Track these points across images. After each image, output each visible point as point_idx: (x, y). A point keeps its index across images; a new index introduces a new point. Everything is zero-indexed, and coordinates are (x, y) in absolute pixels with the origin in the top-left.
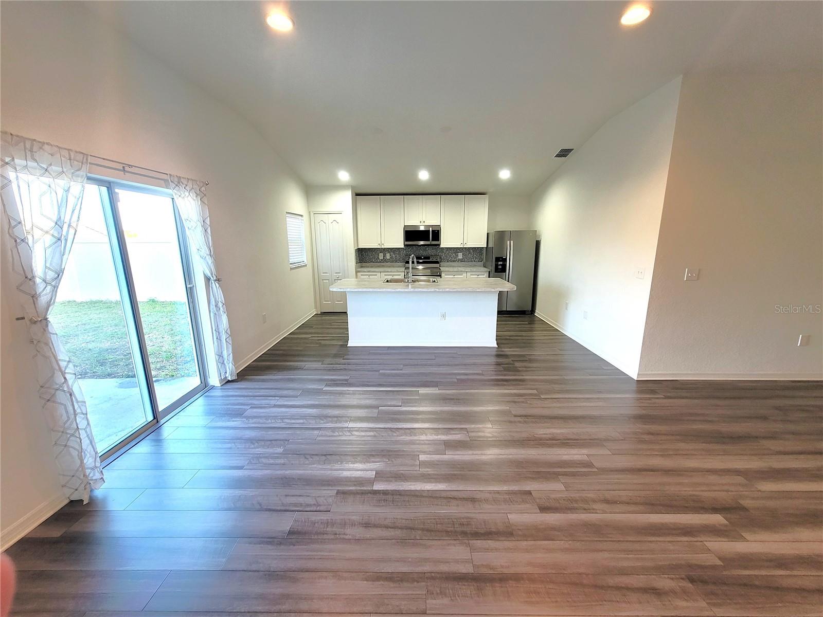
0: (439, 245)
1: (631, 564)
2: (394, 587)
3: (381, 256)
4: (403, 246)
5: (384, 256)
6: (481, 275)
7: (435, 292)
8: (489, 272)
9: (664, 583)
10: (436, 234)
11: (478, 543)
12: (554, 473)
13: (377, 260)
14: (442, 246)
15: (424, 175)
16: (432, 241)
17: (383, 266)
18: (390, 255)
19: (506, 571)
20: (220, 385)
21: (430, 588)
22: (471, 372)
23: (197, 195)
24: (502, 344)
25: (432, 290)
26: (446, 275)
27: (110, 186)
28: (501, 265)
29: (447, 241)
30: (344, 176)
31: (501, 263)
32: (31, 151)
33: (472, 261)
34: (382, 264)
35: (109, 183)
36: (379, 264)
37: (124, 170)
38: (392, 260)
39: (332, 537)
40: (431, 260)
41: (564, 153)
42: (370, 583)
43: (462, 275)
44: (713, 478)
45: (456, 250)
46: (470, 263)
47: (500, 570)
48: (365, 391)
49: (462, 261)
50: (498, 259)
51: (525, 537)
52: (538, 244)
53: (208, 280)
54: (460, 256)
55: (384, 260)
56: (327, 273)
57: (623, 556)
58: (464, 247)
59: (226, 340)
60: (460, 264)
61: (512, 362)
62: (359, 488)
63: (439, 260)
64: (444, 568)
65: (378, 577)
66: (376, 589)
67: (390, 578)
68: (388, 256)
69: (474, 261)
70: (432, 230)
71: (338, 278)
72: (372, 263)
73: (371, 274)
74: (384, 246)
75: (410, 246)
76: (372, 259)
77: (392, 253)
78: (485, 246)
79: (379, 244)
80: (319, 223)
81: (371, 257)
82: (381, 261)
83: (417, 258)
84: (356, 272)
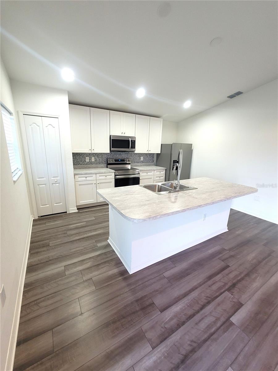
0: (134, 151)
3: (87, 159)
4: (108, 152)
5: (90, 159)
6: (162, 172)
8: (166, 170)
13: (84, 163)
16: (131, 148)
17: (89, 168)
18: (95, 159)
26: (142, 173)
33: (148, 162)
34: (89, 166)
36: (86, 166)
38: (96, 163)
40: (125, 162)
41: (234, 95)
43: (151, 172)
45: (141, 155)
46: (148, 164)
49: (142, 162)
50: (174, 162)
54: (142, 159)
55: (91, 163)
56: (43, 178)
60: (142, 164)
63: (130, 162)
68: (93, 159)
69: (150, 162)
70: (131, 140)
71: (56, 181)
72: (80, 165)
73: (87, 176)
74: (94, 151)
75: (114, 152)
76: (80, 162)
77: (96, 157)
78: (160, 153)
79: (90, 150)
80: (30, 125)
81: (79, 160)
82: (88, 164)
83: (115, 161)
84: (75, 175)
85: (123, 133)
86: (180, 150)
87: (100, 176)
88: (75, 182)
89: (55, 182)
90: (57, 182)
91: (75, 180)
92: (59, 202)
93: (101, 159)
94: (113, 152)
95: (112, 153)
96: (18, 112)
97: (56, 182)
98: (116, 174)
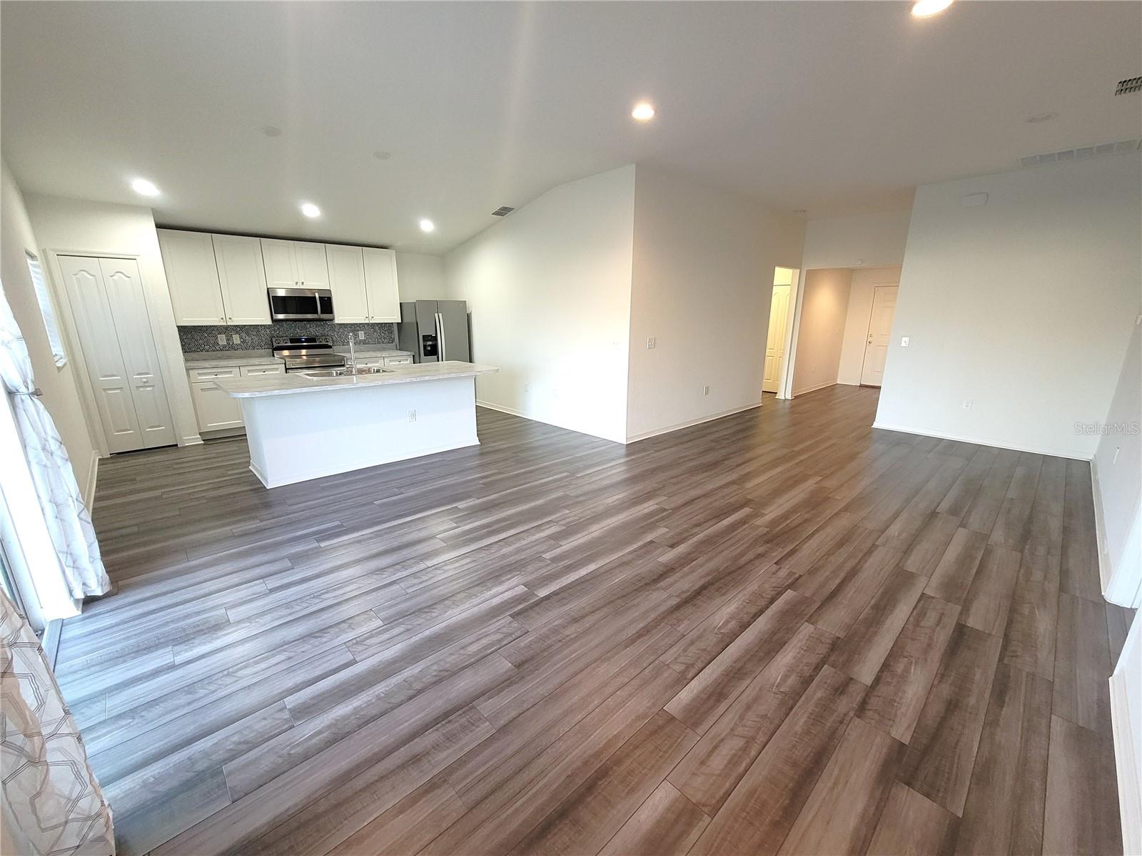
0: (332, 320)
1: (739, 551)
2: (648, 639)
3: (222, 340)
4: (267, 322)
5: (228, 340)
6: (403, 360)
7: (412, 383)
8: (414, 356)
9: (760, 550)
10: (327, 304)
11: (662, 584)
12: (651, 523)
13: (215, 347)
14: (337, 321)
15: (311, 211)
16: (320, 313)
17: (229, 358)
18: (241, 338)
19: (694, 588)
20: (80, 613)
21: (670, 623)
22: (490, 472)
24: (484, 439)
25: (408, 380)
28: (430, 345)
29: (343, 313)
31: (430, 343)
33: (379, 343)
34: (228, 353)
36: (220, 354)
38: (245, 346)
39: (560, 644)
40: (318, 343)
41: (503, 212)
42: (631, 647)
43: (377, 362)
44: (726, 491)
45: (355, 327)
46: (379, 345)
47: (691, 591)
48: (388, 528)
49: (364, 342)
50: (426, 338)
51: (682, 566)
52: (469, 317)
54: (362, 335)
55: (231, 347)
56: (114, 376)
57: (734, 548)
58: (369, 321)
59: (78, 516)
60: (365, 348)
61: (514, 455)
62: (527, 604)
63: (330, 344)
64: (662, 609)
65: (632, 641)
66: (640, 647)
67: (640, 635)
68: (236, 339)
69: (383, 343)
70: (320, 297)
71: (145, 382)
72: (204, 353)
73: (219, 371)
74: (232, 321)
75: (288, 323)
76: (203, 346)
77: (244, 335)
78: (400, 321)
79: (222, 319)
80: (74, 275)
81: (201, 341)
82: (223, 348)
83: (292, 341)
84: (188, 370)
85: (300, 283)
86: (436, 315)
87: (249, 371)
88: (190, 384)
89: (142, 384)
90: (147, 385)
91: (189, 381)
92: (158, 424)
93: (256, 339)
94: (284, 323)
95: (282, 326)
96: (44, 251)
97: (145, 384)
98: (287, 367)
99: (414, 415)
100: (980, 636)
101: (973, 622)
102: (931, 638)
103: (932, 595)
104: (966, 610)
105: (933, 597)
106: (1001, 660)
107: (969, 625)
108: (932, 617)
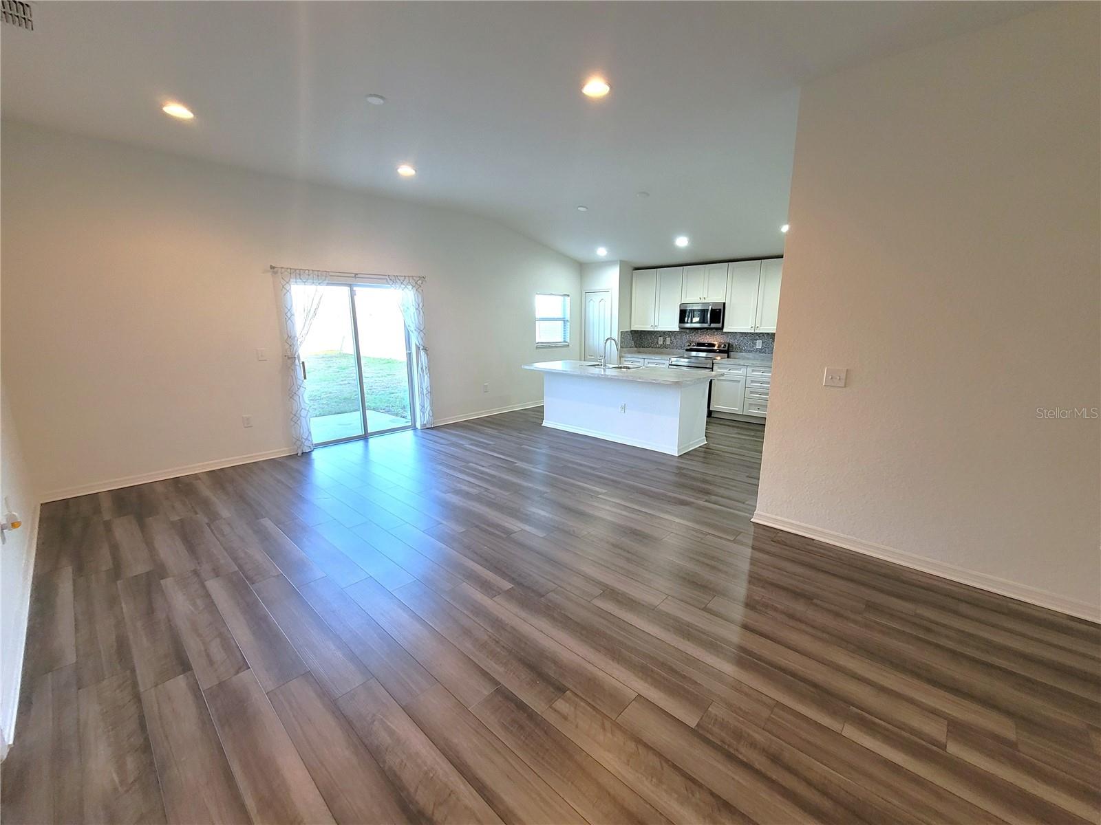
0: (723, 328)
3: (661, 341)
4: (678, 329)
5: (664, 341)
6: (767, 372)
10: (717, 315)
13: (657, 346)
14: (728, 330)
15: (682, 242)
16: (711, 322)
18: (670, 340)
23: (413, 287)
26: (719, 368)
27: (350, 286)
29: (735, 323)
30: (602, 252)
32: (300, 275)
34: (661, 350)
35: (351, 285)
36: (658, 350)
37: (355, 277)
38: (673, 346)
40: (716, 348)
43: (740, 369)
45: (752, 336)
53: (418, 348)
54: (759, 344)
58: (756, 331)
60: (756, 356)
68: (668, 341)
70: (712, 310)
72: (650, 348)
77: (673, 338)
79: (652, 326)
82: (663, 347)
83: (698, 344)
85: (702, 299)
93: (679, 341)
99: (623, 408)
100: (164, 676)
101: (179, 683)
102: (199, 635)
103: (240, 675)
104: (195, 689)
105: (237, 673)
106: (133, 671)
107: (181, 676)
108: (217, 653)
